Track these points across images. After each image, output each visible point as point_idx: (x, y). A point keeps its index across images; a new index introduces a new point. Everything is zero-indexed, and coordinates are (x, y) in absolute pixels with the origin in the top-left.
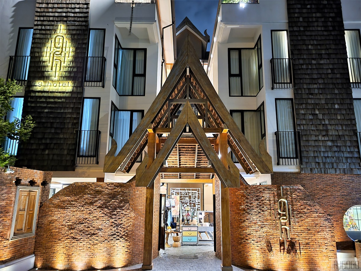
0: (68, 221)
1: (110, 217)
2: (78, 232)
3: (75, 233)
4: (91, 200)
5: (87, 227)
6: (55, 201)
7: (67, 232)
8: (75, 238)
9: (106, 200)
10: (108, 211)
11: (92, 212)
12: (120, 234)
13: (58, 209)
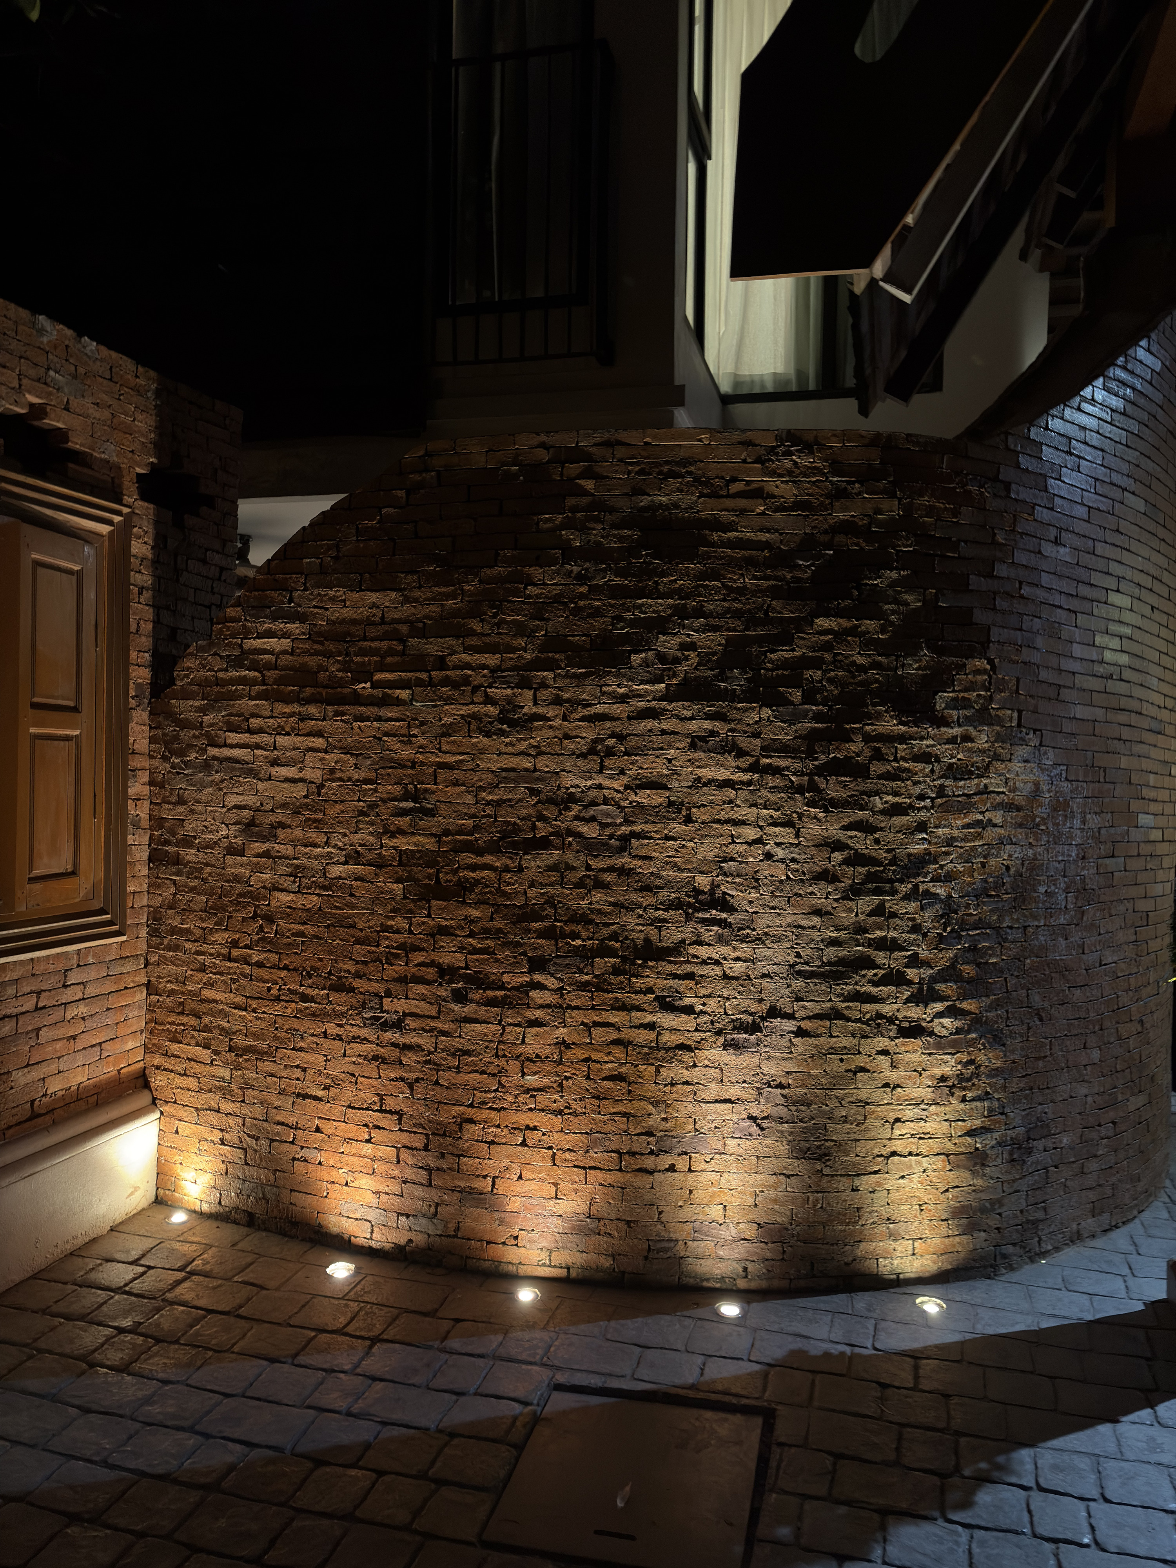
0: (404, 822)
1: (800, 790)
2: (498, 924)
3: (472, 935)
4: (597, 613)
5: (580, 884)
6: (269, 634)
7: (400, 922)
8: (480, 981)
9: (751, 621)
10: (785, 734)
11: (621, 738)
12: (914, 961)
13: (295, 708)
